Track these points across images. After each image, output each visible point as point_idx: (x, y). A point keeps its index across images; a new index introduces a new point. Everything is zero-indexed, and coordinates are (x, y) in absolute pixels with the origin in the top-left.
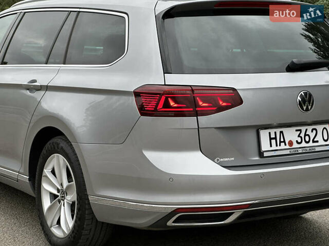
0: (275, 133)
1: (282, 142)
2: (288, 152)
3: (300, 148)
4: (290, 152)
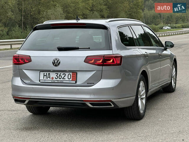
0: (46, 74)
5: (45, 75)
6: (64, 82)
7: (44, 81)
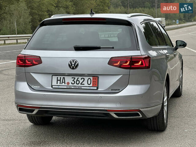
1: (63, 82)
2: (66, 87)
3: (73, 86)
4: (67, 87)
5: (59, 79)
6: (83, 88)
7: (57, 87)
